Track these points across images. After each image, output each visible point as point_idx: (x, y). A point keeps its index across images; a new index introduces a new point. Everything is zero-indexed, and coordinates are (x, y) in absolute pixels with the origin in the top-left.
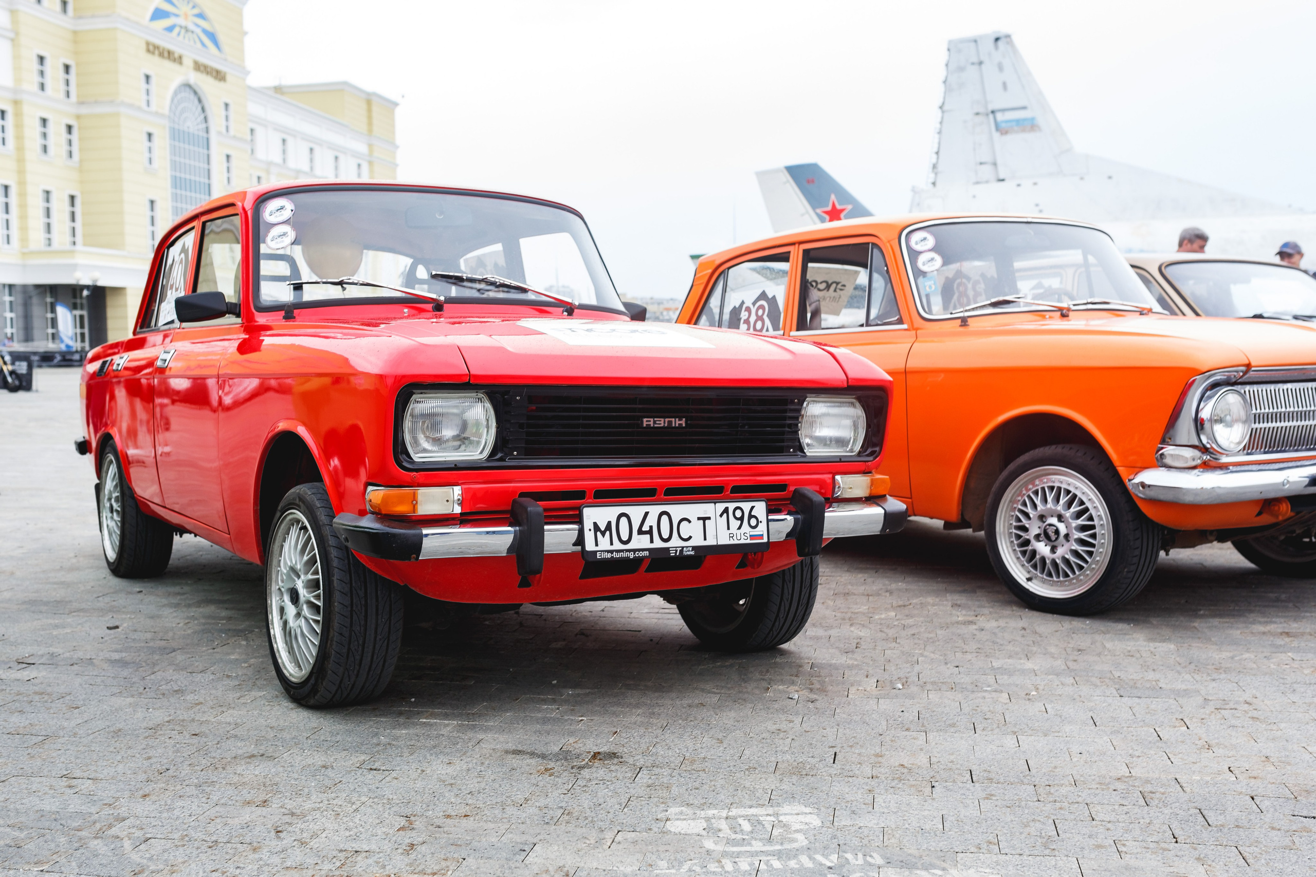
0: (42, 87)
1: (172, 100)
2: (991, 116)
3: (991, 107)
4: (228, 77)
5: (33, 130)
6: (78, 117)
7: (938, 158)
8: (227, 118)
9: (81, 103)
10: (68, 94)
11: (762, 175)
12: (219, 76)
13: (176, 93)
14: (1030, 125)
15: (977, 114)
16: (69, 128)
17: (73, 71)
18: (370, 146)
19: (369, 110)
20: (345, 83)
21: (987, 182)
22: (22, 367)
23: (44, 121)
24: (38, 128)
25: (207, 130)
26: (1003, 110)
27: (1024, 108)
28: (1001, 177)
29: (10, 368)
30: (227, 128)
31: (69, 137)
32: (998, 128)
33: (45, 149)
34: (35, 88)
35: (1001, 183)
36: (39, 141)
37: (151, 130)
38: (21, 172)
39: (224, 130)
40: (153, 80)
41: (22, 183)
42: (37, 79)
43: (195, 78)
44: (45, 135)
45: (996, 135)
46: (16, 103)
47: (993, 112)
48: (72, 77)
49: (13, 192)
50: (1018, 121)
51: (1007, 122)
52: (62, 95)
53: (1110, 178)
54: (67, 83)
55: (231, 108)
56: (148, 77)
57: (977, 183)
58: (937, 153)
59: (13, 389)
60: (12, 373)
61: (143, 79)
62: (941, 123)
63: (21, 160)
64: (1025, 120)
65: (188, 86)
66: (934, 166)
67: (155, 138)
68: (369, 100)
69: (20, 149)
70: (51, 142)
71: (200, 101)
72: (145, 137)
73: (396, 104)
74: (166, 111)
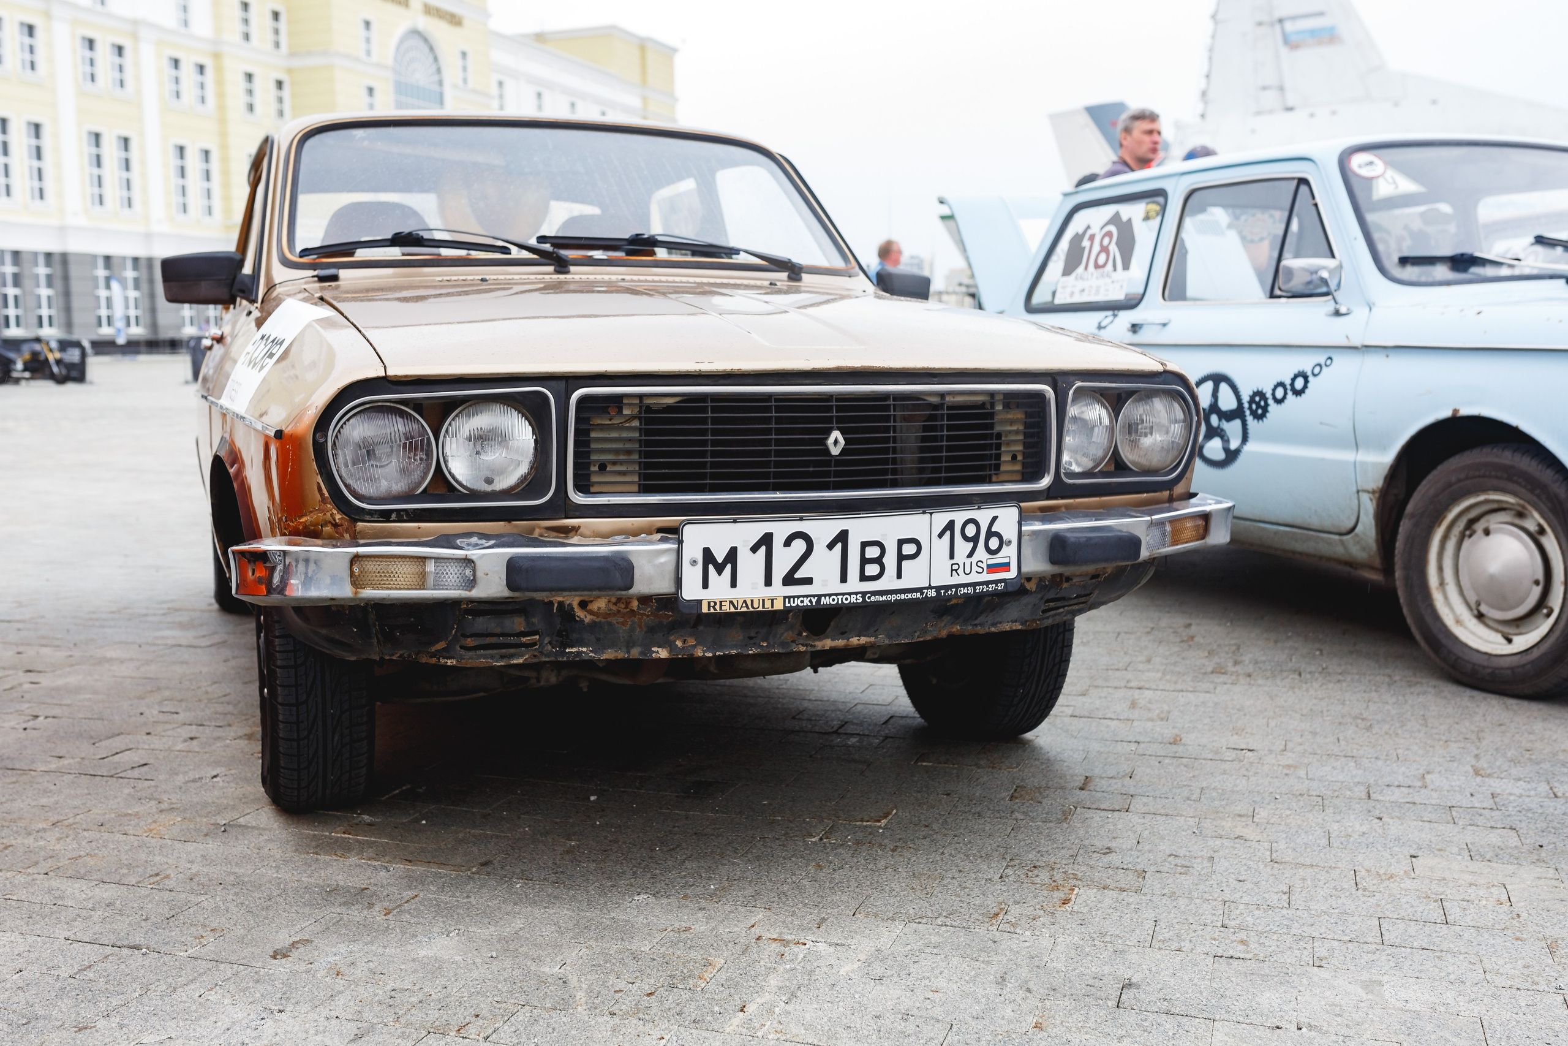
0: (247, 37)
1: (398, 49)
2: (1278, 27)
3: (1278, 14)
4: (466, 22)
5: (236, 87)
6: (290, 71)
7: (1208, 83)
8: (465, 69)
9: (293, 54)
10: (277, 45)
11: (1056, 119)
12: (455, 20)
13: (402, 41)
14: (1328, 37)
15: (1260, 24)
16: (280, 84)
17: (283, 18)
18: (645, 99)
19: (643, 58)
20: (614, 27)
21: (1271, 112)
22: (73, 355)
23: (249, 77)
24: (242, 84)
25: (441, 83)
26: (1294, 18)
27: (1321, 14)
28: (1290, 104)
29: (58, 355)
30: (465, 81)
31: (279, 93)
32: (1286, 41)
33: (251, 107)
34: (238, 38)
35: (1290, 114)
36: (244, 99)
37: (372, 84)
38: (223, 134)
39: (460, 82)
40: (374, 27)
41: (224, 147)
42: (240, 28)
43: (424, 23)
44: (250, 92)
45: (1284, 51)
46: (217, 56)
47: (1281, 21)
48: (283, 25)
49: (214, 157)
50: (1313, 32)
51: (1298, 32)
52: (269, 46)
53: (1434, 102)
54: (277, 32)
55: (470, 57)
56: (367, 24)
57: (1259, 113)
58: (1207, 76)
59: (61, 380)
60: (59, 362)
61: (362, 25)
62: (1213, 37)
63: (222, 121)
64: (1322, 30)
65: (416, 33)
66: (1204, 94)
67: (376, 93)
68: (643, 45)
69: (222, 108)
70: (258, 100)
71: (431, 49)
72: (365, 92)
73: (675, 50)
74: (390, 61)
